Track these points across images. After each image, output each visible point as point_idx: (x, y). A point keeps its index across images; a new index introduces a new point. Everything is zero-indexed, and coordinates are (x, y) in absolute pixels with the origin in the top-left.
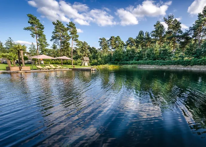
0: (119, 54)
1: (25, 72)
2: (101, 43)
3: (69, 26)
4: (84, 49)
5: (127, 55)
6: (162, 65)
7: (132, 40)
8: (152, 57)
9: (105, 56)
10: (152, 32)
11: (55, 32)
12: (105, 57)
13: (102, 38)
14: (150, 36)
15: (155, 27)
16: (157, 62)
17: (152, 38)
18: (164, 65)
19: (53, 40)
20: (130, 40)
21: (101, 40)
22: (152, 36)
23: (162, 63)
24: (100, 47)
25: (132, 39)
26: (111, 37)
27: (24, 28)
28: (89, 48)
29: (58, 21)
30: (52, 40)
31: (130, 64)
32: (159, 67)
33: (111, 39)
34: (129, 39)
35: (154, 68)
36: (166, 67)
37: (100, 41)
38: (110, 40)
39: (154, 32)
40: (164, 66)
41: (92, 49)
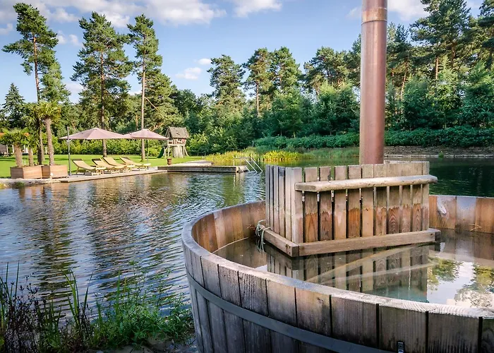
0: (291, 112)
1: (62, 182)
2: (216, 74)
3: (135, 30)
4: (156, 98)
5: (323, 115)
6: (472, 145)
7: (331, 58)
8: (425, 117)
9: (233, 119)
10: (417, 25)
11: (88, 53)
12: (235, 122)
13: (219, 57)
14: (408, 40)
15: (428, 6)
16: (450, 133)
17: (416, 44)
18: (480, 145)
19: (79, 78)
20: (321, 59)
21: (218, 63)
22: (415, 39)
23: (471, 136)
24: (213, 89)
25: (329, 51)
26: (257, 53)
27: (5, 47)
28: (175, 94)
29: (94, 15)
30: (76, 76)
31: (337, 146)
32: (457, 153)
33: (253, 60)
34: (318, 54)
35: (437, 156)
36: (490, 152)
37: (215, 67)
38: (250, 61)
39: (424, 23)
40: (477, 149)
41: (183, 98)
